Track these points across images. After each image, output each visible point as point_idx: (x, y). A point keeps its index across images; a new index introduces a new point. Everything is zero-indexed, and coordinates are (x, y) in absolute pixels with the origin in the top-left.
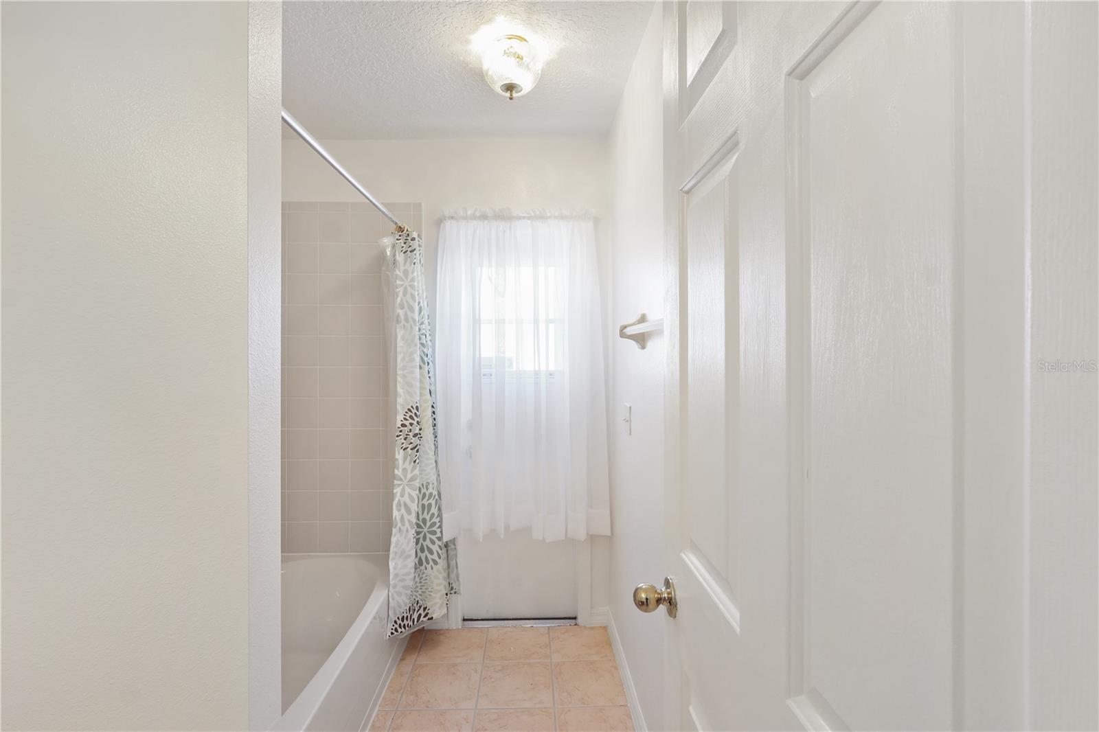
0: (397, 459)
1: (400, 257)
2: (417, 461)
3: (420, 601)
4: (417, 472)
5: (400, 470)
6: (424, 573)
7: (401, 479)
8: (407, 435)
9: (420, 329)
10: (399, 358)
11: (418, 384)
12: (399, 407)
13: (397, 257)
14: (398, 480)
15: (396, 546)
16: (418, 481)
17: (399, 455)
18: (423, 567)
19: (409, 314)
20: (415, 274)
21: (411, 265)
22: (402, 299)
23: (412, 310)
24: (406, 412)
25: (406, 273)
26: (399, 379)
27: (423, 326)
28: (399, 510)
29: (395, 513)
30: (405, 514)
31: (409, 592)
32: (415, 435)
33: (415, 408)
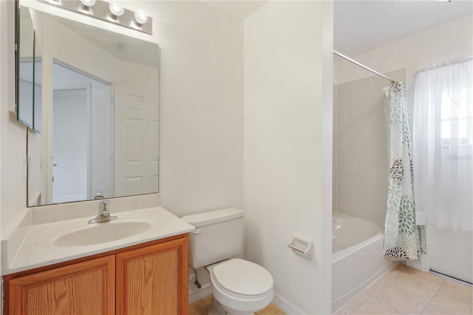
0: (390, 182)
1: (393, 95)
2: (400, 184)
3: (402, 248)
4: (400, 189)
5: (391, 187)
6: (404, 236)
7: (392, 191)
8: (395, 172)
9: (403, 126)
10: (392, 138)
11: (402, 150)
12: (391, 160)
13: (391, 95)
14: (390, 191)
15: (389, 219)
16: (401, 193)
17: (391, 180)
18: (404, 233)
19: (397, 119)
20: (401, 100)
21: (398, 97)
22: (393, 112)
23: (399, 117)
24: (395, 162)
25: (396, 101)
26: (391, 147)
27: (405, 124)
28: (390, 204)
29: (388, 204)
30: (393, 206)
31: (395, 241)
32: (399, 173)
33: (399, 160)
